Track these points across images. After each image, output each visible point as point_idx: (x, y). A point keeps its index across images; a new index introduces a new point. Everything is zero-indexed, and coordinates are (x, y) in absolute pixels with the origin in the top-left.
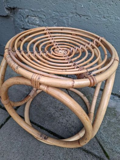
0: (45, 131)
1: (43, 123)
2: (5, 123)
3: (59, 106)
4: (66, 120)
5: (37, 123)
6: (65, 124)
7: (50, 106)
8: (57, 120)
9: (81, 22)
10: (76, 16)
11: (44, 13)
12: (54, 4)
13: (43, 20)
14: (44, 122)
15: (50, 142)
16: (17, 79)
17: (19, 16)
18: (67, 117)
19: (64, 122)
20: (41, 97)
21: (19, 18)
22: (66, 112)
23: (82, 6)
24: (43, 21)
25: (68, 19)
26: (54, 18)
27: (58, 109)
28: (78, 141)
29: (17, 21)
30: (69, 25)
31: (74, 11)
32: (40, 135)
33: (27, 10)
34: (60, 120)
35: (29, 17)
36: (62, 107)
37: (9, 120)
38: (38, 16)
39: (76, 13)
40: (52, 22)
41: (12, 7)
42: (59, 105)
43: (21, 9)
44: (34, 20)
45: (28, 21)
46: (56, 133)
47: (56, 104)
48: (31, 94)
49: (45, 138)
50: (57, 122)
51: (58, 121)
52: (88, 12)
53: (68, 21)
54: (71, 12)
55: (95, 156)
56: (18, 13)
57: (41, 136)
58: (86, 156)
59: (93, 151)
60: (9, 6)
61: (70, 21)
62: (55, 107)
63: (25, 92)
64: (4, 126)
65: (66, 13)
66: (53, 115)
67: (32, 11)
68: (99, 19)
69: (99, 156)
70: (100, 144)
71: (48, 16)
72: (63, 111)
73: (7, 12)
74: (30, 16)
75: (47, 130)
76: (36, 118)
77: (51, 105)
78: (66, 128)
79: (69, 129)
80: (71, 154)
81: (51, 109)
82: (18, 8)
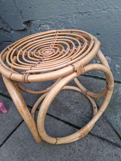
0: (61, 122)
1: (59, 115)
3: (75, 100)
4: (81, 112)
5: (54, 115)
6: (80, 115)
8: (72, 112)
9: (84, 20)
10: (79, 15)
11: (52, 20)
12: (59, 10)
13: (53, 25)
14: (60, 114)
17: (33, 27)
18: (82, 109)
19: (79, 114)
21: (33, 28)
22: (81, 105)
23: (83, 5)
24: (53, 27)
25: (73, 20)
26: (61, 21)
27: (73, 103)
29: (33, 32)
30: (75, 24)
31: (76, 11)
33: (38, 21)
34: (75, 112)
35: (41, 25)
36: (77, 101)
38: (48, 23)
39: (79, 12)
40: (60, 26)
41: (27, 21)
43: (34, 20)
44: (45, 28)
45: (41, 30)
46: (72, 123)
47: (71, 99)
50: (72, 114)
51: (74, 113)
52: (88, 9)
53: (73, 22)
54: (74, 13)
55: (111, 143)
56: (33, 25)
58: (101, 143)
59: (108, 138)
60: (25, 21)
62: (70, 101)
65: (70, 14)
66: (69, 108)
67: (43, 20)
68: (100, 12)
69: (115, 143)
70: (116, 132)
71: (56, 22)
72: (78, 104)
73: (24, 26)
75: (63, 121)
76: (53, 112)
77: (66, 100)
78: (81, 119)
79: (84, 119)
80: (86, 141)
81: (67, 103)
82: (32, 21)
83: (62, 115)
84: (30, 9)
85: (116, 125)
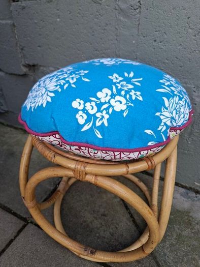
2: (15, 237)
3: (100, 210)
4: (110, 233)
6: (108, 239)
7: (86, 210)
8: (96, 234)
15: (102, 257)
18: (112, 229)
19: (106, 237)
20: (73, 195)
22: (110, 220)
27: (97, 215)
28: (142, 248)
32: (83, 250)
34: (100, 233)
36: (104, 212)
37: (22, 233)
41: (31, 64)
42: (99, 208)
43: (43, 66)
48: (61, 187)
49: (92, 253)
50: (95, 236)
51: (98, 235)
56: (40, 71)
57: (85, 251)
60: (27, 62)
62: (93, 211)
63: (48, 186)
64: (14, 243)
66: (90, 224)
72: (106, 218)
73: (25, 70)
77: (86, 208)
81: (87, 214)
82: (40, 66)
84: (39, 48)
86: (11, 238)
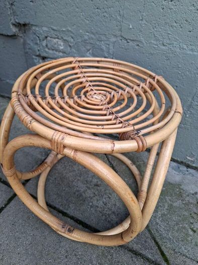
0: (69, 219)
1: (66, 207)
2: (6, 205)
3: (93, 180)
4: (103, 202)
5: (57, 206)
6: (101, 208)
7: (78, 180)
8: (89, 203)
9: (128, 50)
10: (120, 41)
11: (72, 35)
12: (88, 22)
13: (70, 44)
14: (68, 205)
15: (78, 236)
16: (30, 139)
17: (32, 36)
18: (105, 198)
19: (99, 206)
20: (65, 166)
21: (32, 39)
22: (103, 190)
23: (131, 27)
24: (70, 46)
25: (109, 45)
26: (87, 42)
27: (90, 185)
28: (121, 235)
29: (29, 44)
30: (110, 54)
31: (118, 33)
32: (61, 226)
33: (45, 29)
34: (93, 203)
35: (49, 38)
36: (97, 182)
37: (13, 201)
38: (62, 38)
39: (122, 36)
40: (84, 48)
41: (22, 22)
42: (92, 178)
43: (36, 26)
44: (55, 44)
45: (47, 46)
46: (87, 223)
47: (88, 177)
48: (49, 160)
50: (89, 205)
51: (91, 204)
52: (138, 36)
53: (109, 49)
54: (113, 35)
55: (148, 259)
56: (31, 31)
57: (63, 227)
58: (132, 260)
59: (143, 252)
60: (17, 21)
61: (111, 47)
62: (86, 181)
63: (39, 156)
64: (5, 210)
65: (106, 35)
66: (83, 194)
67: (54, 30)
68: (156, 46)
69: (154, 260)
70: (155, 241)
71: (78, 39)
72: (98, 188)
73: (14, 30)
74: (51, 37)
75: (72, 218)
76: (56, 199)
77: (79, 178)
78: (102, 215)
79: (107, 216)
80: (109, 257)
81: (80, 184)
82: (32, 25)
83: (70, 206)
84: (31, 3)
85: (156, 230)
86: (1, 206)
